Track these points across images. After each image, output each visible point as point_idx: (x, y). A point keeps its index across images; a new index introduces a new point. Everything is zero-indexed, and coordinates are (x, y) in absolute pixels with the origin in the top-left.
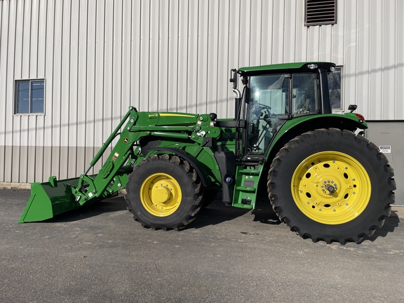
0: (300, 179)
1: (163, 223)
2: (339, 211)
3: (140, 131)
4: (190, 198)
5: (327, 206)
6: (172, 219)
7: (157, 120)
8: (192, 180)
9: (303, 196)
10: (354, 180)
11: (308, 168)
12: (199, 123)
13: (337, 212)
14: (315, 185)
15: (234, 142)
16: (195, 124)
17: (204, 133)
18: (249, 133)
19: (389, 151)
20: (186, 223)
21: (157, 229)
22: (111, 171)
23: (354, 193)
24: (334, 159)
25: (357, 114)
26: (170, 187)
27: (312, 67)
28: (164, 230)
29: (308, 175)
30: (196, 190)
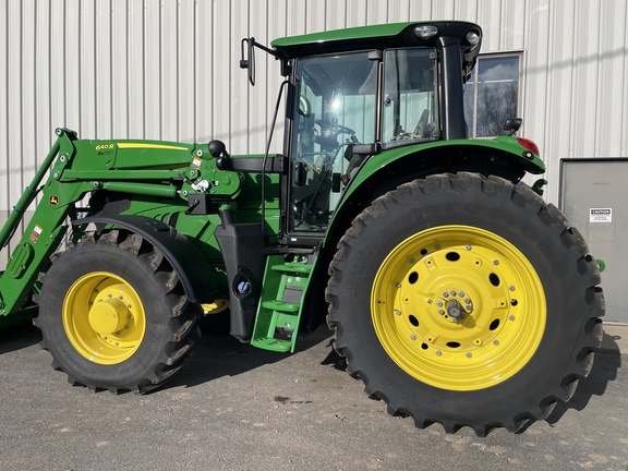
0: (397, 285)
1: (109, 377)
2: (479, 356)
3: (79, 180)
4: (162, 328)
5: (454, 345)
6: (127, 370)
7: (112, 157)
8: (165, 288)
9: (402, 322)
10: (512, 289)
11: (413, 262)
12: (197, 162)
13: (475, 359)
14: (427, 299)
15: (276, 203)
16: (188, 164)
17: (205, 184)
18: (294, 185)
19: (609, 218)
20: (156, 380)
21: (98, 390)
22: (28, 264)
23: (512, 318)
24: (469, 242)
25: (520, 140)
26: (127, 300)
27: (425, 32)
28: (112, 392)
29: (414, 278)
30: (174, 310)
